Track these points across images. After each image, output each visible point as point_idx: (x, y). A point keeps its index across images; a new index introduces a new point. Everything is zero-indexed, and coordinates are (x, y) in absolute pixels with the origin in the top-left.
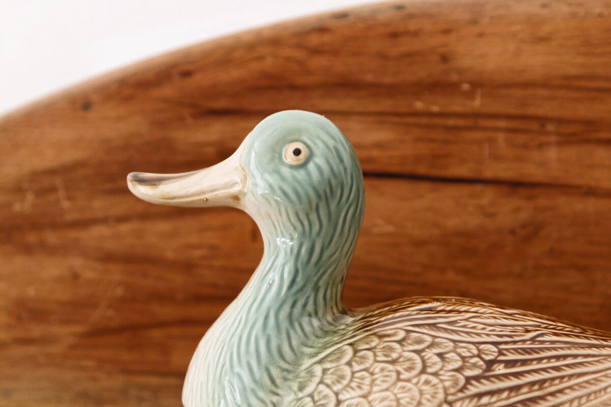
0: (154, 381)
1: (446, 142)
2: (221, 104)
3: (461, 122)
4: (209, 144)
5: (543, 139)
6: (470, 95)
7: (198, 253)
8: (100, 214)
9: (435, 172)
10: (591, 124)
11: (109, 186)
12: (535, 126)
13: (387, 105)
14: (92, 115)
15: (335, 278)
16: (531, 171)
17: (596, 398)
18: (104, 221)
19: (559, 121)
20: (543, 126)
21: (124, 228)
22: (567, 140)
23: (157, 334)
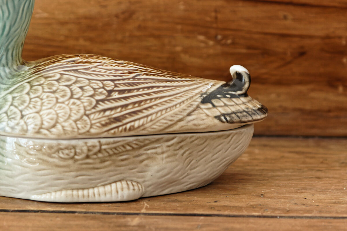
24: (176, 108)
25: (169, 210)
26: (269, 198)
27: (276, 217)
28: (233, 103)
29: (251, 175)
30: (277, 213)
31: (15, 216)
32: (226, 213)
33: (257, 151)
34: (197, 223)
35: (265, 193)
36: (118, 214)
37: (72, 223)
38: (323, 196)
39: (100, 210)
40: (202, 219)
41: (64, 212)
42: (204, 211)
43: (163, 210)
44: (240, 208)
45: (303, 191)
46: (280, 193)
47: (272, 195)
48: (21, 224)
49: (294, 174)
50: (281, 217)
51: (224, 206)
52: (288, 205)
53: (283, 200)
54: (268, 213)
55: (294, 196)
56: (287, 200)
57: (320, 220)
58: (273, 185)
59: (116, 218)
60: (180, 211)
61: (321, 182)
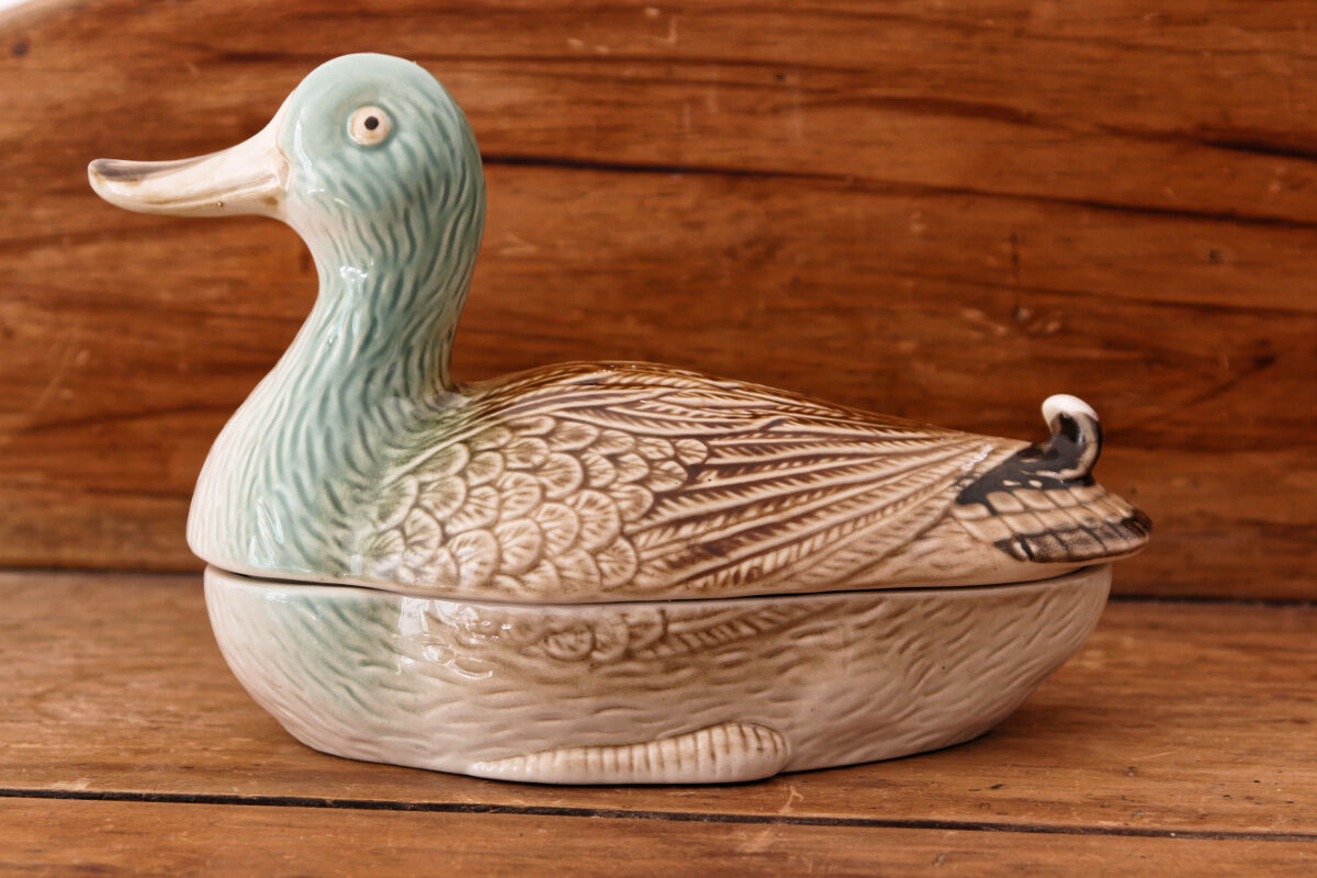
0: (142, 505)
1: (620, 104)
2: (246, 44)
3: (645, 72)
4: (225, 111)
5: (780, 98)
6: (660, 26)
7: (213, 293)
8: (48, 229)
9: (603, 156)
10: (857, 73)
11: (60, 183)
12: (767, 77)
13: (521, 43)
14: (29, 63)
15: (438, 334)
16: (762, 153)
17: (868, 525)
18: (55, 240)
19: (806, 69)
20: (780, 77)
21: (88, 252)
22: (820, 100)
23: (146, 428)
24: (883, 516)
25: (859, 810)
26: (1151, 777)
27: (1166, 834)
28: (1049, 505)
29: (1104, 712)
30: (1170, 823)
31: (419, 820)
32: (1024, 820)
33: (1128, 641)
34: (937, 848)
35: (1141, 764)
36: (713, 818)
37: (580, 842)
38: (1308, 774)
39: (662, 807)
40: (951, 838)
41: (561, 812)
42: (958, 813)
43: (841, 810)
44: (1064, 807)
45: (1253, 758)
46: (1185, 765)
47: (1160, 771)
48: (435, 844)
49: (1233, 708)
50: (1180, 834)
51: (1020, 800)
52: (1203, 798)
53: (1190, 785)
54: (1145, 823)
55: (1225, 773)
56: (1201, 786)
57: (1292, 844)
58: (1165, 740)
59: (707, 830)
60: (890, 812)
61: (1306, 735)
